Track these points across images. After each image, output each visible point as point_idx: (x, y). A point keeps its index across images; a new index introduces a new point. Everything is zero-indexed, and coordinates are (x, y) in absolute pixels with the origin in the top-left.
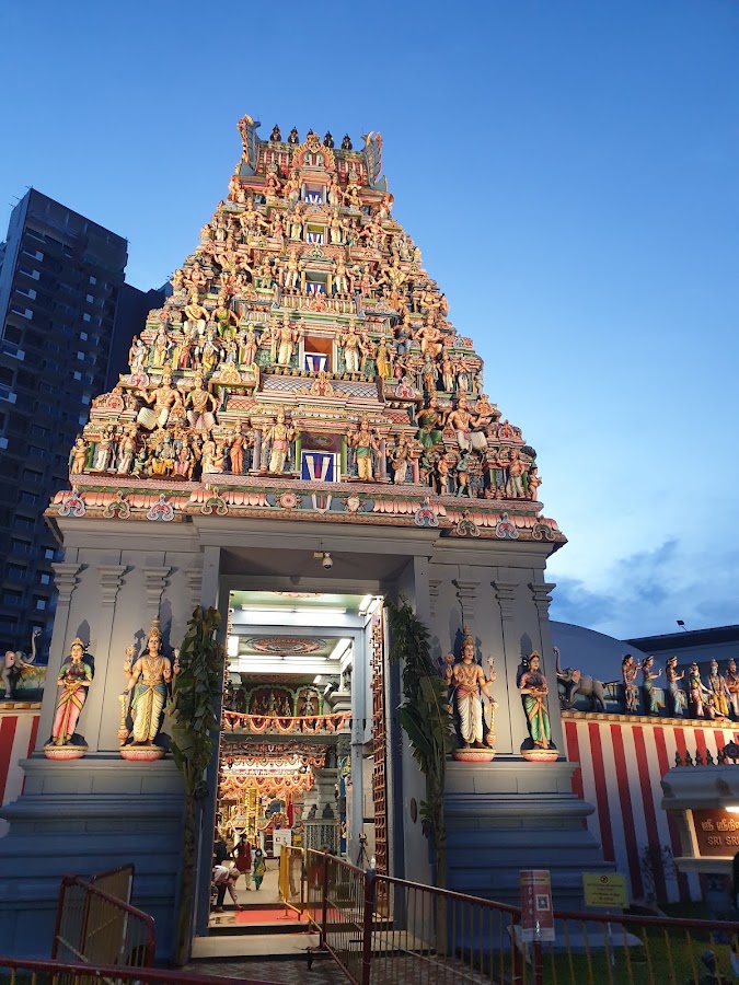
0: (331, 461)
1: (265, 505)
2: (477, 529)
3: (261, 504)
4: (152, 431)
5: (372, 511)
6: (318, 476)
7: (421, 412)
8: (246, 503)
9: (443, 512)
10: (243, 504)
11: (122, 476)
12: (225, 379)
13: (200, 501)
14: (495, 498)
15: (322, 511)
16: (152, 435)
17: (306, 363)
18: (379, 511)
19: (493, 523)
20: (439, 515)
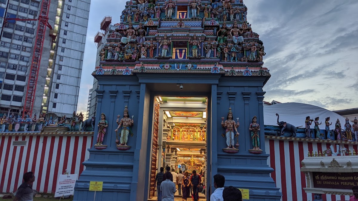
0: (186, 51)
1: (159, 68)
2: (236, 73)
3: (158, 68)
4: (126, 45)
5: (196, 69)
6: (181, 56)
7: (220, 30)
8: (153, 68)
9: (222, 67)
10: (152, 68)
11: (116, 61)
12: (149, 24)
13: (138, 68)
14: (244, 61)
15: (178, 70)
16: (125, 46)
17: (179, 15)
18: (199, 68)
19: (242, 70)
20: (221, 69)
